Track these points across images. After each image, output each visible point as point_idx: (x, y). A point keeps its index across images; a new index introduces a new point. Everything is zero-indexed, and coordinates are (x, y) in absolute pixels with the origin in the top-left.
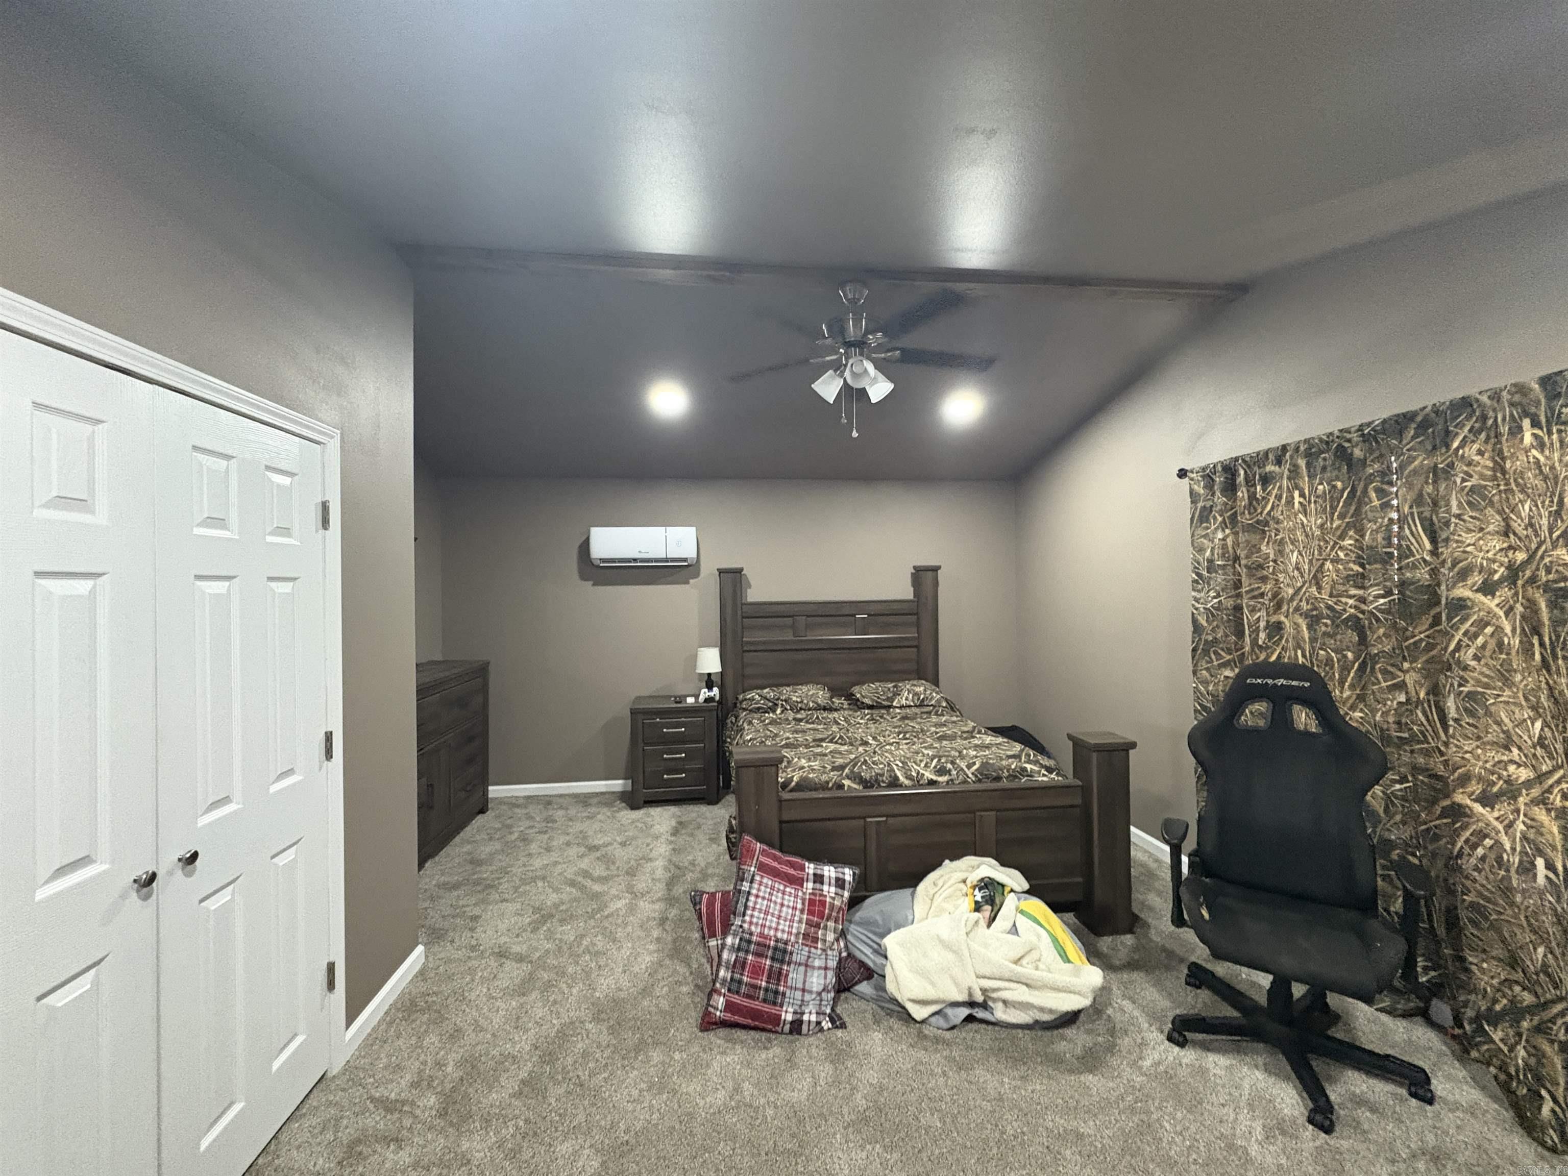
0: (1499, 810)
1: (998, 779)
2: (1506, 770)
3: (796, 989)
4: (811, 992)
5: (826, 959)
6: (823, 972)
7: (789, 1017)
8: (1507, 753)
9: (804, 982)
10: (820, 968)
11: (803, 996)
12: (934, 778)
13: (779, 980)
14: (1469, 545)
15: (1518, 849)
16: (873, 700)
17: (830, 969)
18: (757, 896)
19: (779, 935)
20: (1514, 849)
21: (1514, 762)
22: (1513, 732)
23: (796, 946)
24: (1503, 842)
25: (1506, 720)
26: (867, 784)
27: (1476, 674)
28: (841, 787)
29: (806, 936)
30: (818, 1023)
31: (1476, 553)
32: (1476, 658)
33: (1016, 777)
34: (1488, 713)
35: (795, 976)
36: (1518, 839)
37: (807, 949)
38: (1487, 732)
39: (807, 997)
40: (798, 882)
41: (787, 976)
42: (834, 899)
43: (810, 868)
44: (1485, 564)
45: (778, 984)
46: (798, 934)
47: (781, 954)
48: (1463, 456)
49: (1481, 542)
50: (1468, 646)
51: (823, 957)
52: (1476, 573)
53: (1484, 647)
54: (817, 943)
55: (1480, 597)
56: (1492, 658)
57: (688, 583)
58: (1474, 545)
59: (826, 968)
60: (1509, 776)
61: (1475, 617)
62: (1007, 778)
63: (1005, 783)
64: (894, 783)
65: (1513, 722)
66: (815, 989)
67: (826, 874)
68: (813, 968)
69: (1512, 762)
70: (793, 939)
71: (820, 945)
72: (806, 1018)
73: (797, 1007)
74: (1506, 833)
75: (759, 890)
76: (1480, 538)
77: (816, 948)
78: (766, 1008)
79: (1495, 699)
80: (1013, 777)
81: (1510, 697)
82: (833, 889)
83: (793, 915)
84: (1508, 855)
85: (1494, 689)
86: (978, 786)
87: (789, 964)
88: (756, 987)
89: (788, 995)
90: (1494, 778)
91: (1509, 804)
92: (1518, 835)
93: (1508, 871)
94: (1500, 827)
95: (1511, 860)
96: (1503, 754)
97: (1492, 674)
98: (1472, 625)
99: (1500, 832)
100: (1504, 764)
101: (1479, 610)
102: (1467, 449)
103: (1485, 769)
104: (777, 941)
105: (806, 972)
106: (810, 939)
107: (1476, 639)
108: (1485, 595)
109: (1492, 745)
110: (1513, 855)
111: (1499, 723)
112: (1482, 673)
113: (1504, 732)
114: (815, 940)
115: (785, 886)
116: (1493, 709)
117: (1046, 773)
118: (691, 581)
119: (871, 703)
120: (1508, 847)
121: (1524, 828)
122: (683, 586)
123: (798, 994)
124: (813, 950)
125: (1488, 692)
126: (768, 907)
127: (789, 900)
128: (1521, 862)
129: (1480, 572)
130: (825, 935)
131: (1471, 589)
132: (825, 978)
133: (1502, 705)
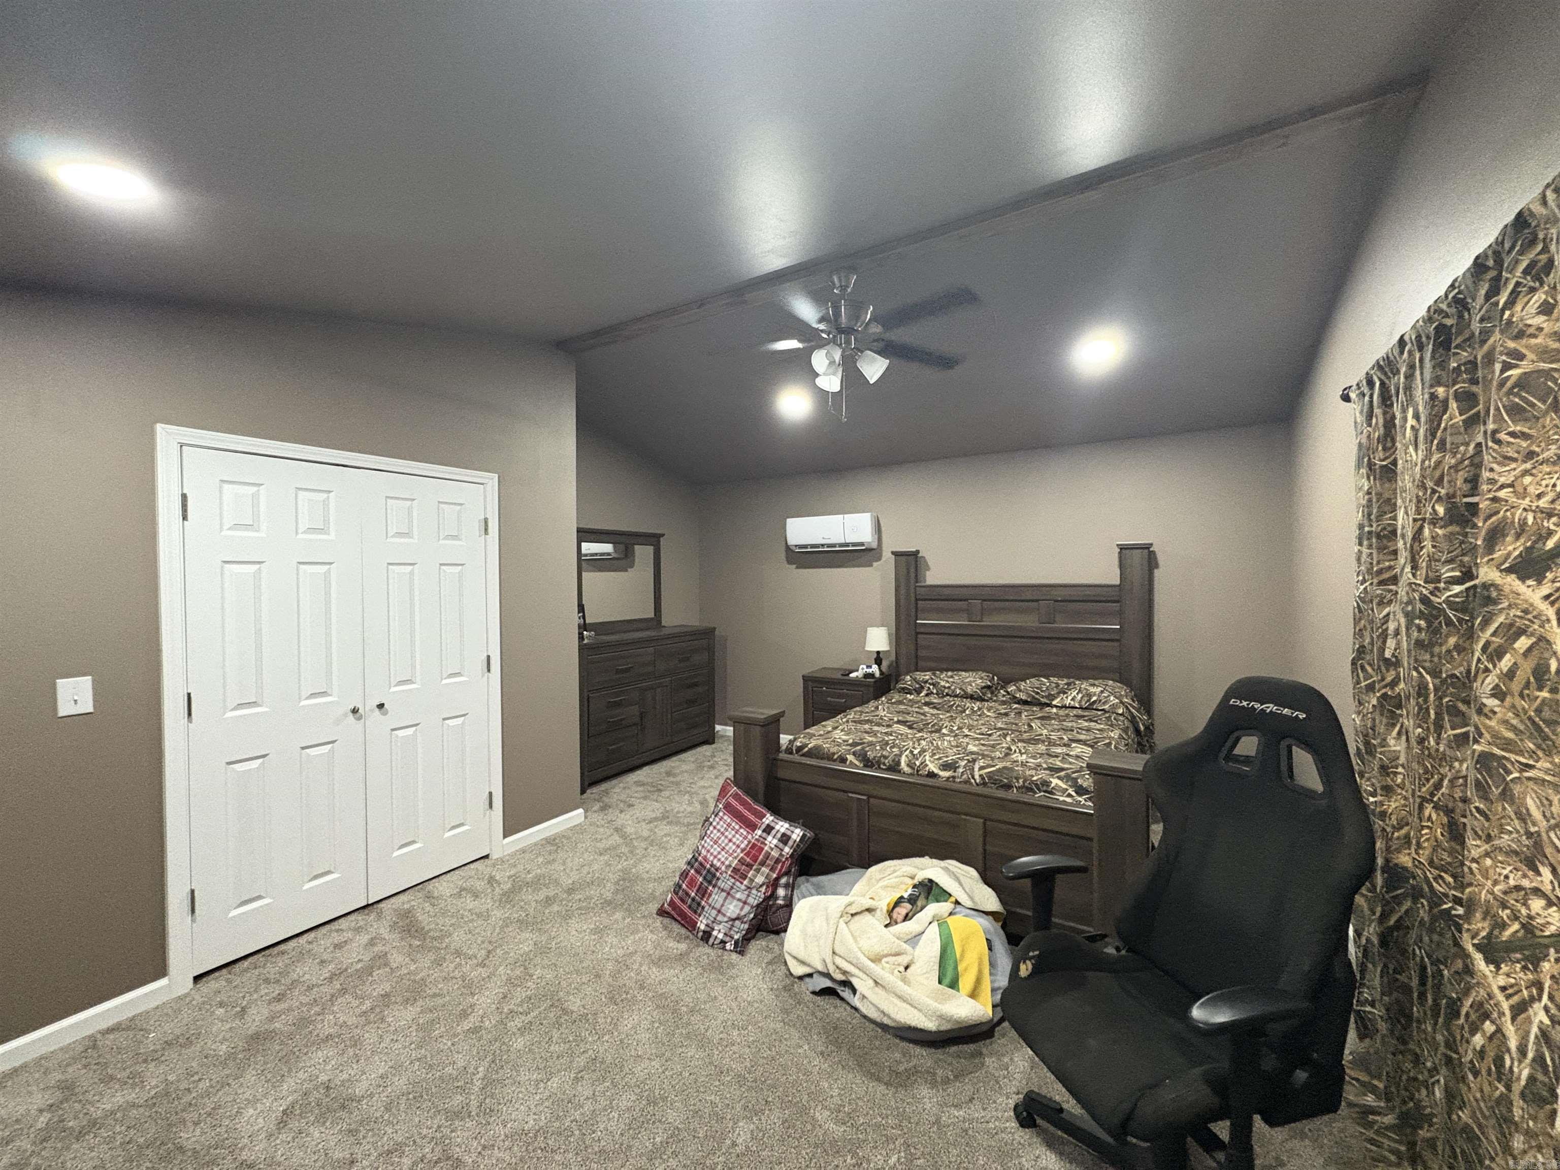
0: (1508, 975)
1: (1008, 787)
2: (1525, 904)
3: (713, 908)
4: (724, 915)
5: (748, 896)
6: (741, 904)
7: (702, 927)
8: (1530, 873)
9: (722, 905)
10: (739, 900)
11: (717, 915)
12: (936, 771)
13: (703, 896)
14: (1502, 487)
15: (1530, 1055)
16: (1030, 695)
17: (749, 904)
18: (715, 828)
19: (715, 862)
20: (1522, 1050)
21: (1544, 895)
22: (1544, 835)
23: (724, 875)
24: (1507, 1033)
25: (1536, 814)
26: (868, 763)
27: (1493, 723)
28: (843, 760)
29: (735, 870)
30: (723, 942)
31: (1513, 500)
32: (1498, 693)
33: (1031, 790)
34: (1507, 795)
35: (717, 898)
36: (1532, 1038)
37: (733, 880)
38: (1502, 831)
39: (720, 918)
40: (752, 827)
41: (710, 895)
42: (772, 849)
43: (769, 819)
44: (1530, 521)
45: (702, 899)
46: (730, 866)
47: (711, 876)
48: (1510, 322)
49: (1527, 480)
50: (1487, 670)
51: (746, 892)
52: (1508, 539)
53: (1510, 674)
54: (745, 879)
55: (1512, 582)
56: (1522, 696)
57: (872, 566)
58: (1511, 485)
59: (745, 903)
60: (1530, 917)
61: (1501, 619)
62: (1018, 788)
63: (1014, 794)
64: (894, 768)
65: (1548, 821)
66: (728, 914)
67: (777, 827)
68: (733, 897)
69: (1537, 891)
70: (723, 868)
71: (745, 882)
72: (715, 933)
73: (710, 922)
74: (1513, 1019)
75: (718, 823)
76: (1526, 472)
77: (742, 883)
78: (689, 913)
79: (1521, 771)
80: (1028, 788)
81: (1547, 772)
82: (775, 841)
83: (734, 851)
84: (1512, 1059)
85: (1520, 753)
86: (981, 790)
87: (714, 886)
88: (687, 894)
89: (706, 909)
90: (1505, 914)
91: (1524, 968)
92: (1534, 1030)
93: (1508, 1088)
94: (1505, 1006)
95: (1516, 1070)
96: (1525, 876)
97: (1522, 727)
98: (1494, 634)
99: (1504, 1014)
100: (1525, 894)
101: (1510, 606)
102: (1518, 307)
103: (1492, 893)
104: (712, 865)
105: (726, 898)
106: (739, 873)
107: (1500, 658)
108: (1523, 579)
109: (1507, 854)
110: (1520, 1062)
111: (1523, 817)
112: (1506, 722)
113: (1529, 835)
114: (744, 877)
115: (741, 827)
116: (1517, 789)
117: (1073, 794)
118: (875, 564)
119: (1024, 698)
120: (1513, 1044)
121: (1547, 1021)
122: (867, 569)
123: (714, 912)
124: (738, 884)
125: (1513, 757)
126: (719, 838)
127: (738, 839)
128: (1532, 1079)
129: (1518, 536)
130: (755, 876)
131: (1498, 567)
132: (742, 909)
133: (1531, 784)
